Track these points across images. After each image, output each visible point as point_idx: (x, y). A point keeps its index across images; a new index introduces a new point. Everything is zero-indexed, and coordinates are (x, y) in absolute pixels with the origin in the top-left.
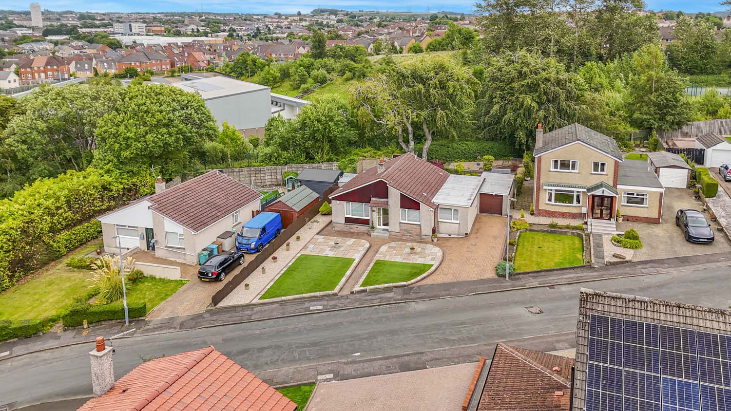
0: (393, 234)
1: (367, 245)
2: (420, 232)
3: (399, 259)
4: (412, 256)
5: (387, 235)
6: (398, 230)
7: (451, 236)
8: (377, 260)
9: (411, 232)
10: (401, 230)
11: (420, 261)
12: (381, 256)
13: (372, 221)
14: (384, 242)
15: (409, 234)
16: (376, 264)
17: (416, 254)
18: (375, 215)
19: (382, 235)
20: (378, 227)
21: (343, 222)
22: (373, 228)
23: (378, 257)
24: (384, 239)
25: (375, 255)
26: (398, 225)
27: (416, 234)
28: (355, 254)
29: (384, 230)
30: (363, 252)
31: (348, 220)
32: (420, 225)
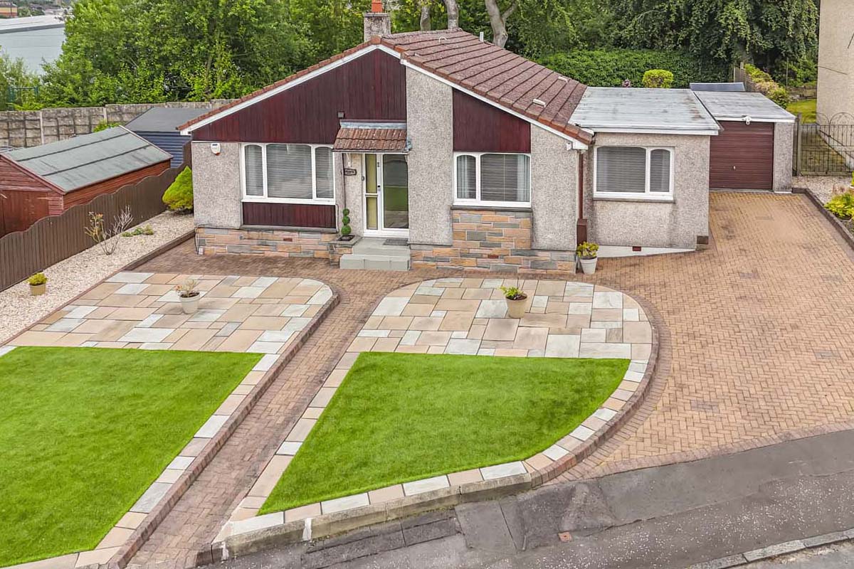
0: (427, 252)
1: (323, 296)
2: (532, 239)
3: (461, 345)
4: (517, 330)
5: (401, 257)
6: (443, 236)
7: (645, 251)
8: (364, 356)
9: (496, 239)
10: (456, 234)
11: (561, 346)
12: (384, 334)
13: (346, 212)
14: (394, 282)
15: (488, 252)
16: (357, 371)
17: (533, 318)
18: (356, 185)
19: (386, 258)
20: (368, 233)
21: (235, 220)
22: (348, 236)
23: (370, 338)
24: (393, 275)
25: (353, 332)
26: (443, 216)
27: (513, 246)
28: (267, 336)
29: (389, 241)
30: (303, 324)
31: (254, 215)
32: (529, 211)
